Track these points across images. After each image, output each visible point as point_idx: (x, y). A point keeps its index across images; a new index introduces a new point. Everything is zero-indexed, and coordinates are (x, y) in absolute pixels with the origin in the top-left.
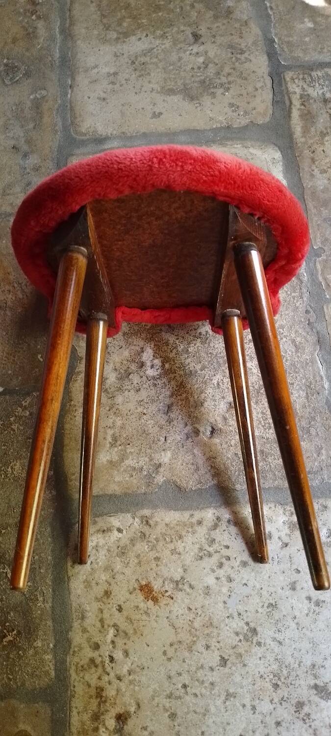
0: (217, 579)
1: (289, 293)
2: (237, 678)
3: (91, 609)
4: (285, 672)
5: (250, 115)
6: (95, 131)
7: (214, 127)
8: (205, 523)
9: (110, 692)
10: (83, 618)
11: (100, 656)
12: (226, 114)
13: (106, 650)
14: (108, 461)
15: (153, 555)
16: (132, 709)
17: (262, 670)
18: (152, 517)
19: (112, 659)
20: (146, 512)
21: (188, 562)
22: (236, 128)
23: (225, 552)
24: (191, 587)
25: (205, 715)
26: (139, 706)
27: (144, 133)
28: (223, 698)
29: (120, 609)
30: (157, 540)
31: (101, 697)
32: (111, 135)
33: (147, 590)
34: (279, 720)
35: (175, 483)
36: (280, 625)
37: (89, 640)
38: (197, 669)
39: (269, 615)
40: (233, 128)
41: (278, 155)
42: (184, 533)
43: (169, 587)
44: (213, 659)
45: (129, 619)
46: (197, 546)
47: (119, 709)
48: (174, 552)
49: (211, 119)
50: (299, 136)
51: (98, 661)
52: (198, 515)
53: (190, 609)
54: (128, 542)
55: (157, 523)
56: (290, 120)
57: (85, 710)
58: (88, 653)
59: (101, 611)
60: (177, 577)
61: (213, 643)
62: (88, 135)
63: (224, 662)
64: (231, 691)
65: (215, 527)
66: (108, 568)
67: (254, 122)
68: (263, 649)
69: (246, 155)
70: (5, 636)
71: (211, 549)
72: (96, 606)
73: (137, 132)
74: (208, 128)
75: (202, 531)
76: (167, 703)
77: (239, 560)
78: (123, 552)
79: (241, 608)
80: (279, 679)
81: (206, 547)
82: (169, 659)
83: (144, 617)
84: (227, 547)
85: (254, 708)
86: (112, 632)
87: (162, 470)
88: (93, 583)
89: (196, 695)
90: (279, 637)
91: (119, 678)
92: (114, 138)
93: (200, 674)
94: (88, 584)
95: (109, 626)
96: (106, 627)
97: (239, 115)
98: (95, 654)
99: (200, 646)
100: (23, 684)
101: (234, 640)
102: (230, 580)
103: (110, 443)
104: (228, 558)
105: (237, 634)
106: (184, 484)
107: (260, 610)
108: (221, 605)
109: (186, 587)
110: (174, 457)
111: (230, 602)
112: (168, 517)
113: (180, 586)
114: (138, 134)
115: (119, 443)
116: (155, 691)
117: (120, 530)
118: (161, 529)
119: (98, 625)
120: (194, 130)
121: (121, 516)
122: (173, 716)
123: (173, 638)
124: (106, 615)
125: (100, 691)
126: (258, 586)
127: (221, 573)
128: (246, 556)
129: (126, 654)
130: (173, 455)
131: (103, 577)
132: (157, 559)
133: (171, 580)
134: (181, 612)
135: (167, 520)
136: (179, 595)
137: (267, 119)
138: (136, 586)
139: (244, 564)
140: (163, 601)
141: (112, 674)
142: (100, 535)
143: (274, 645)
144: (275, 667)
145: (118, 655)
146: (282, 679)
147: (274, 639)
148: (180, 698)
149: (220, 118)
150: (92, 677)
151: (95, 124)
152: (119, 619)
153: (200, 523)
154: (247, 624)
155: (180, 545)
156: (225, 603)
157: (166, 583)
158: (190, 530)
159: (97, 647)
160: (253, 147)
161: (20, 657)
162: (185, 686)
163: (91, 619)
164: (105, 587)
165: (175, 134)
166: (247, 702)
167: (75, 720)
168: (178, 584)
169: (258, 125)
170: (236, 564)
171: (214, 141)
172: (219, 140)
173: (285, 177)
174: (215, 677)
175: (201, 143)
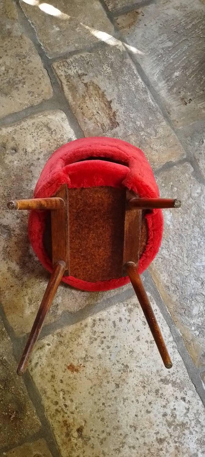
0: (103, 349)
2: (126, 391)
3: (48, 388)
4: (146, 379)
5: (42, 96)
7: (24, 108)
8: (88, 325)
9: (70, 421)
10: (45, 393)
11: (60, 407)
12: (28, 99)
13: (61, 403)
14: (31, 313)
15: (69, 350)
16: (83, 424)
17: (136, 382)
18: (62, 331)
19: (66, 406)
20: (59, 331)
21: (87, 347)
22: (36, 105)
23: (102, 335)
24: (92, 358)
25: (117, 413)
26: (85, 421)
28: (122, 402)
29: (62, 381)
30: (68, 342)
31: (67, 425)
33: (72, 368)
34: (150, 401)
35: (68, 311)
36: (137, 359)
37: (52, 401)
38: (107, 394)
39: (131, 356)
40: (34, 106)
41: (64, 115)
42: (80, 334)
43: (81, 362)
44: (112, 386)
45: (68, 385)
46: (88, 337)
47: (77, 427)
48: (78, 345)
49: (21, 104)
50: (71, 101)
51: (60, 409)
52: (84, 322)
53: (94, 368)
54: (55, 349)
55: (65, 334)
56: (64, 93)
57: (62, 434)
58: (54, 408)
59: (53, 386)
60: (84, 356)
61: (110, 379)
63: (117, 386)
64: (125, 397)
65: (94, 325)
66: (49, 365)
67: (45, 99)
68: (133, 373)
69: (47, 121)
70: (11, 416)
71: (95, 337)
72: (49, 385)
74: (21, 110)
75: (88, 329)
76: (98, 415)
77: (110, 337)
78: (53, 354)
79: (118, 358)
80: (145, 383)
81: (93, 336)
82: (92, 395)
83: (74, 380)
84: (103, 332)
85: (137, 401)
86: (61, 394)
87: (59, 307)
88: (45, 375)
89: (110, 406)
90: (139, 364)
91: (72, 413)
93: (109, 395)
94: (42, 376)
95: (59, 391)
96: (58, 392)
97: (35, 97)
98: (57, 407)
99: (105, 383)
100: (28, 434)
101: (119, 374)
102: (108, 347)
103: (28, 303)
104: (105, 338)
105: (120, 371)
106: (72, 310)
107: (127, 356)
108: (108, 361)
109: (89, 359)
110: (63, 299)
111: (112, 358)
112: (69, 329)
113: (87, 359)
115: (33, 301)
116: (91, 412)
117: (49, 345)
118: (68, 336)
119: (54, 393)
120: (13, 113)
121: (47, 337)
122: (103, 420)
123: (91, 385)
124: (56, 387)
125: (65, 422)
126: (122, 345)
127: (103, 346)
129: (72, 401)
130: (62, 297)
131: (48, 370)
132: (71, 351)
133: (81, 358)
134: (91, 371)
135: (70, 331)
136: (87, 364)
137: (52, 95)
138: (66, 368)
140: (81, 370)
141: (68, 412)
142: (40, 351)
143: (138, 369)
144: (141, 379)
145: (68, 403)
146: (146, 383)
147: (137, 366)
148: (103, 410)
149: (26, 102)
150: (59, 418)
152: (63, 386)
153: (86, 326)
154: (123, 364)
155: (80, 340)
156: (110, 359)
157: (79, 361)
158: (83, 331)
159: (57, 403)
160: (49, 115)
161: (22, 423)
162: (103, 404)
163: (50, 392)
164: (51, 374)
165: (3, 118)
166: (134, 399)
167: (59, 440)
168: (85, 359)
169: (48, 100)
170: (109, 339)
171: (27, 117)
172: (29, 116)
173: (72, 127)
174: (116, 394)
175: (20, 120)
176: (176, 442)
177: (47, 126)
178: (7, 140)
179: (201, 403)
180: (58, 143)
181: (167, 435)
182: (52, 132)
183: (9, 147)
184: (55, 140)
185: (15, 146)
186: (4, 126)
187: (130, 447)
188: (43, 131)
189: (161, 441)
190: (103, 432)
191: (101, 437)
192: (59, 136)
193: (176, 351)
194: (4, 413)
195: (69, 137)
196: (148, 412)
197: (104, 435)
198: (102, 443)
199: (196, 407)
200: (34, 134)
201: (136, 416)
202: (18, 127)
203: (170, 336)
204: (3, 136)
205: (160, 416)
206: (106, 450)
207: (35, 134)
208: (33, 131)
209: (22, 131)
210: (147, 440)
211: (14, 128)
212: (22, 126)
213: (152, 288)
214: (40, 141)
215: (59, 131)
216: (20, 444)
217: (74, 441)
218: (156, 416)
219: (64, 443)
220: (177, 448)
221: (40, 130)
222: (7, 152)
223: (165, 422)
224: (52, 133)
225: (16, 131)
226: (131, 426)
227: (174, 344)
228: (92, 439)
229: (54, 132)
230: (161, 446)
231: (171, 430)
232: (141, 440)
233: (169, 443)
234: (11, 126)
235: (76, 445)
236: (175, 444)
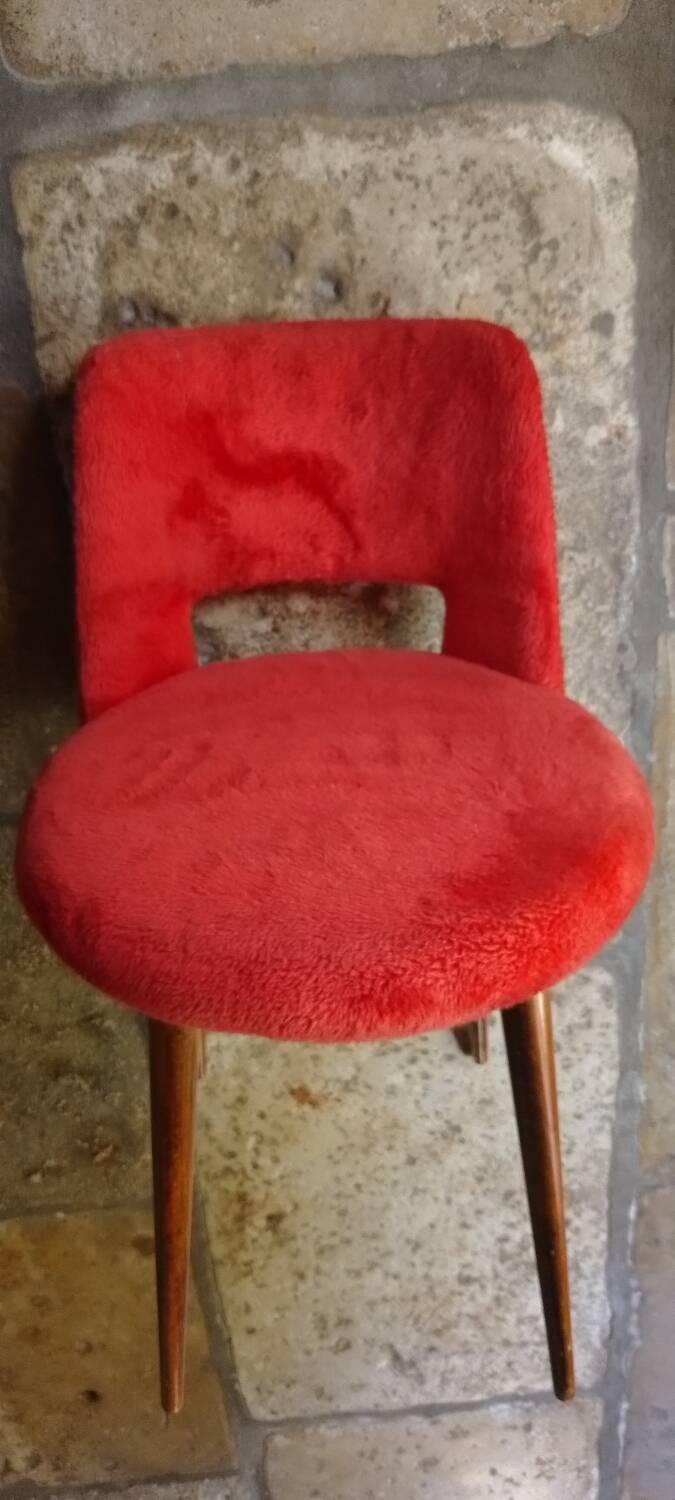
0: (408, 1076)
1: (590, 604)
2: (430, 1175)
3: (221, 1127)
4: (494, 1165)
6: (77, 59)
7: (452, 44)
9: (257, 1196)
10: (208, 1127)
11: (238, 1163)
13: (246, 1160)
15: (308, 1052)
16: (289, 1209)
17: (464, 1165)
19: (255, 1166)
22: (519, 50)
24: (369, 1087)
25: (384, 1210)
26: (296, 1207)
27: (234, 68)
28: (409, 1193)
31: (244, 1200)
32: (131, 72)
33: (302, 1095)
34: (481, 1208)
37: (220, 1150)
38: (376, 1169)
39: (480, 1112)
40: (508, 50)
41: (627, 164)
43: (334, 1089)
44: (397, 1158)
45: (277, 1126)
47: (270, 1210)
49: (445, 13)
51: (236, 1168)
53: (365, 1111)
57: (225, 1213)
58: (221, 1162)
59: (235, 1119)
60: (347, 1077)
61: (398, 1144)
62: (55, 74)
63: (412, 1161)
64: (420, 1186)
66: (236, 1073)
67: (575, 30)
68: (467, 1146)
69: (537, 172)
70: (96, 1154)
72: (225, 1113)
73: (212, 64)
74: (432, 48)
76: (335, 1203)
77: (441, 1053)
79: (440, 1107)
82: (337, 1163)
83: (299, 1123)
85: (449, 1201)
86: (251, 1142)
88: (219, 1091)
89: (372, 1193)
90: (492, 1133)
91: (268, 1183)
92: (141, 85)
93: (380, 1174)
94: (210, 1092)
95: (247, 1133)
96: (243, 1134)
98: (231, 1163)
99: (380, 1147)
101: (429, 1139)
102: (426, 1076)
104: (425, 1052)
105: (432, 1133)
107: (467, 1107)
108: (411, 1106)
109: (361, 1088)
111: (425, 1101)
113: (352, 1087)
114: (215, 70)
116: (318, 1192)
119: (232, 1133)
120: (388, 56)
122: (343, 1213)
123: (340, 1140)
124: (242, 1123)
125: (242, 1198)
126: (467, 1081)
127: (414, 1070)
128: (453, 1048)
129: (276, 1160)
131: (233, 1083)
132: (316, 1058)
133: (338, 1080)
134: (352, 1114)
136: (350, 1098)
137: (615, 18)
138: (285, 1090)
139: (450, 1058)
140: (326, 1105)
141: (258, 1181)
143: (484, 1143)
144: (481, 1162)
145: (265, 1162)
146: (490, 1171)
147: (484, 1136)
148: (351, 1196)
149: (473, 13)
150: (231, 1185)
151: (74, 27)
152: (259, 1125)
154: (448, 1122)
156: (417, 1102)
157: (330, 1084)
159: (232, 1155)
160: (562, 135)
162: (358, 1187)
164: (238, 1093)
165: (328, 70)
166: (441, 1195)
167: (212, 1224)
168: (348, 1087)
169: (586, 40)
170: (436, 1059)
171: (446, 104)
172: (461, 100)
173: (636, 252)
174: (399, 1175)
175: (410, 110)
176: (501, 1288)
177: (528, 209)
178: (315, 220)
179: (604, 1237)
180: (544, 321)
181: (488, 1271)
182: (538, 248)
183: (314, 264)
184: (536, 298)
185: (344, 265)
186: (318, 119)
187: (387, 1274)
188: (496, 227)
189: (466, 1280)
190: (334, 1234)
191: (325, 1242)
192: (563, 284)
193: (608, 1126)
194: (79, 1142)
195: (604, 308)
196: (465, 1226)
197: (335, 1241)
198: (321, 1252)
199: (587, 1242)
200: (451, 227)
201: (432, 1226)
202: (387, 159)
203: (609, 1093)
204: (302, 183)
205: (491, 1240)
206: (326, 1266)
207: (455, 232)
208: (452, 207)
209: (398, 186)
210: (435, 1272)
211: (368, 157)
212: (407, 158)
213: (628, 970)
214: (467, 278)
215: (573, 257)
216: (106, 1207)
217: (251, 1232)
218: (480, 1236)
219: (224, 1232)
220: (498, 1300)
221: (486, 218)
222: (299, 284)
223: (495, 1251)
224: (534, 256)
225: (368, 177)
226: (408, 1241)
227: (612, 1113)
228: (300, 1241)
229: (545, 253)
230: (462, 1288)
231: (501, 1268)
232: (420, 1270)
233: (483, 1287)
234: (353, 136)
235: (254, 1241)
236: (495, 1292)
